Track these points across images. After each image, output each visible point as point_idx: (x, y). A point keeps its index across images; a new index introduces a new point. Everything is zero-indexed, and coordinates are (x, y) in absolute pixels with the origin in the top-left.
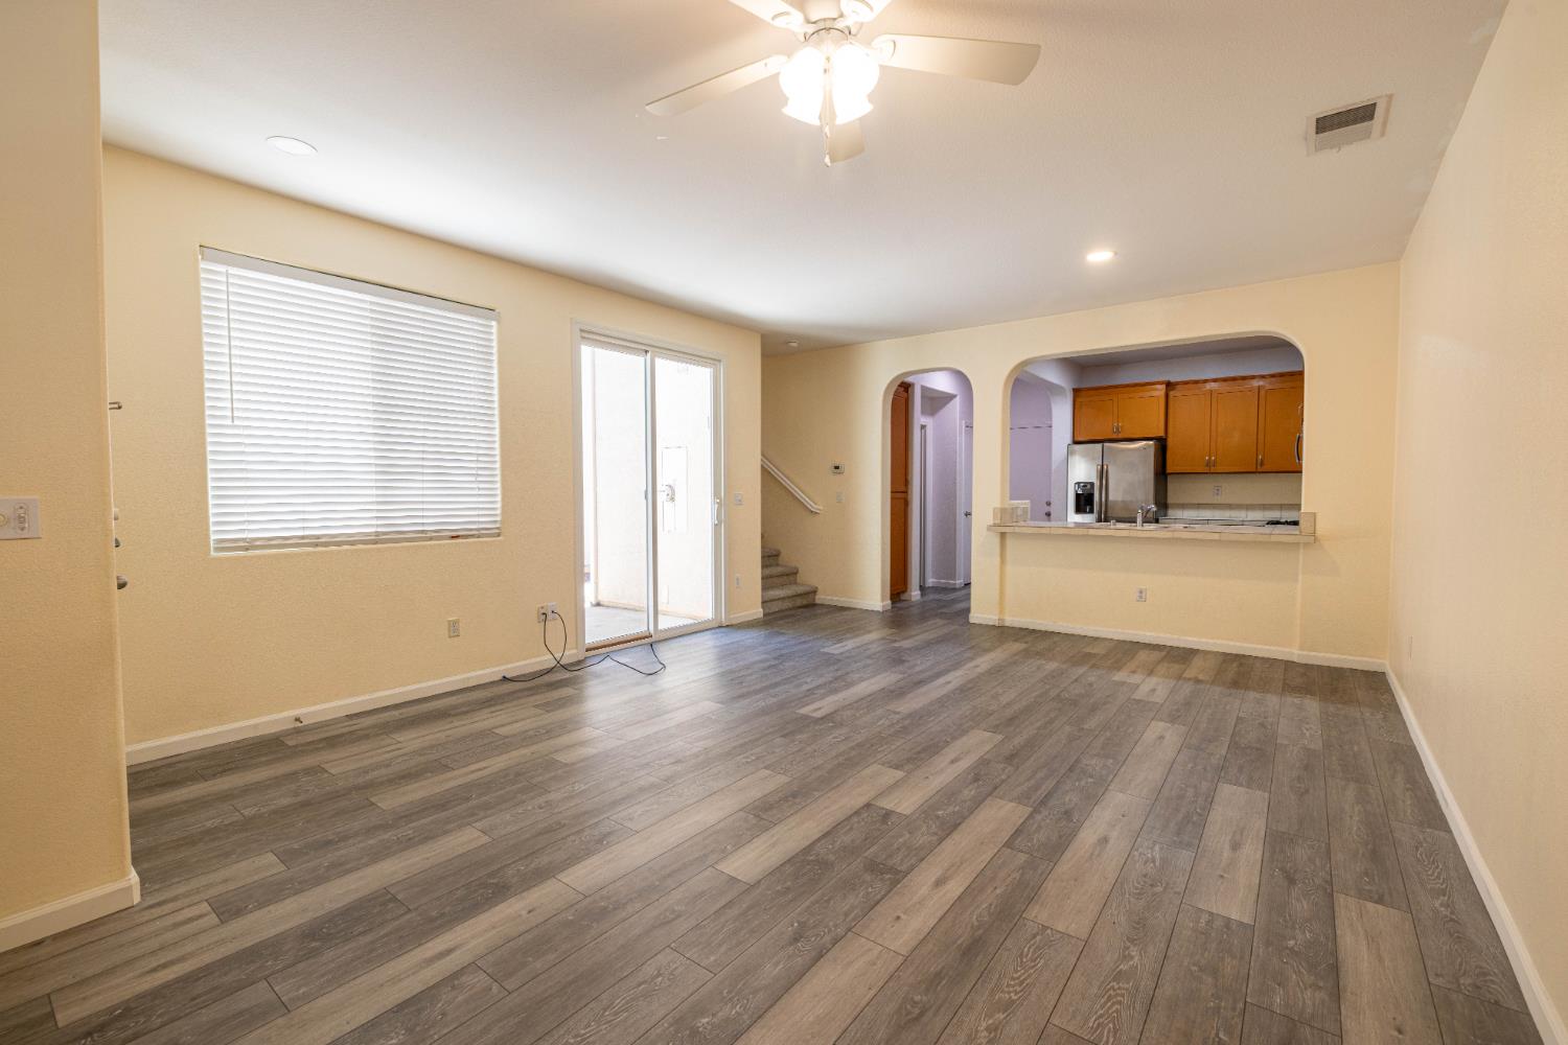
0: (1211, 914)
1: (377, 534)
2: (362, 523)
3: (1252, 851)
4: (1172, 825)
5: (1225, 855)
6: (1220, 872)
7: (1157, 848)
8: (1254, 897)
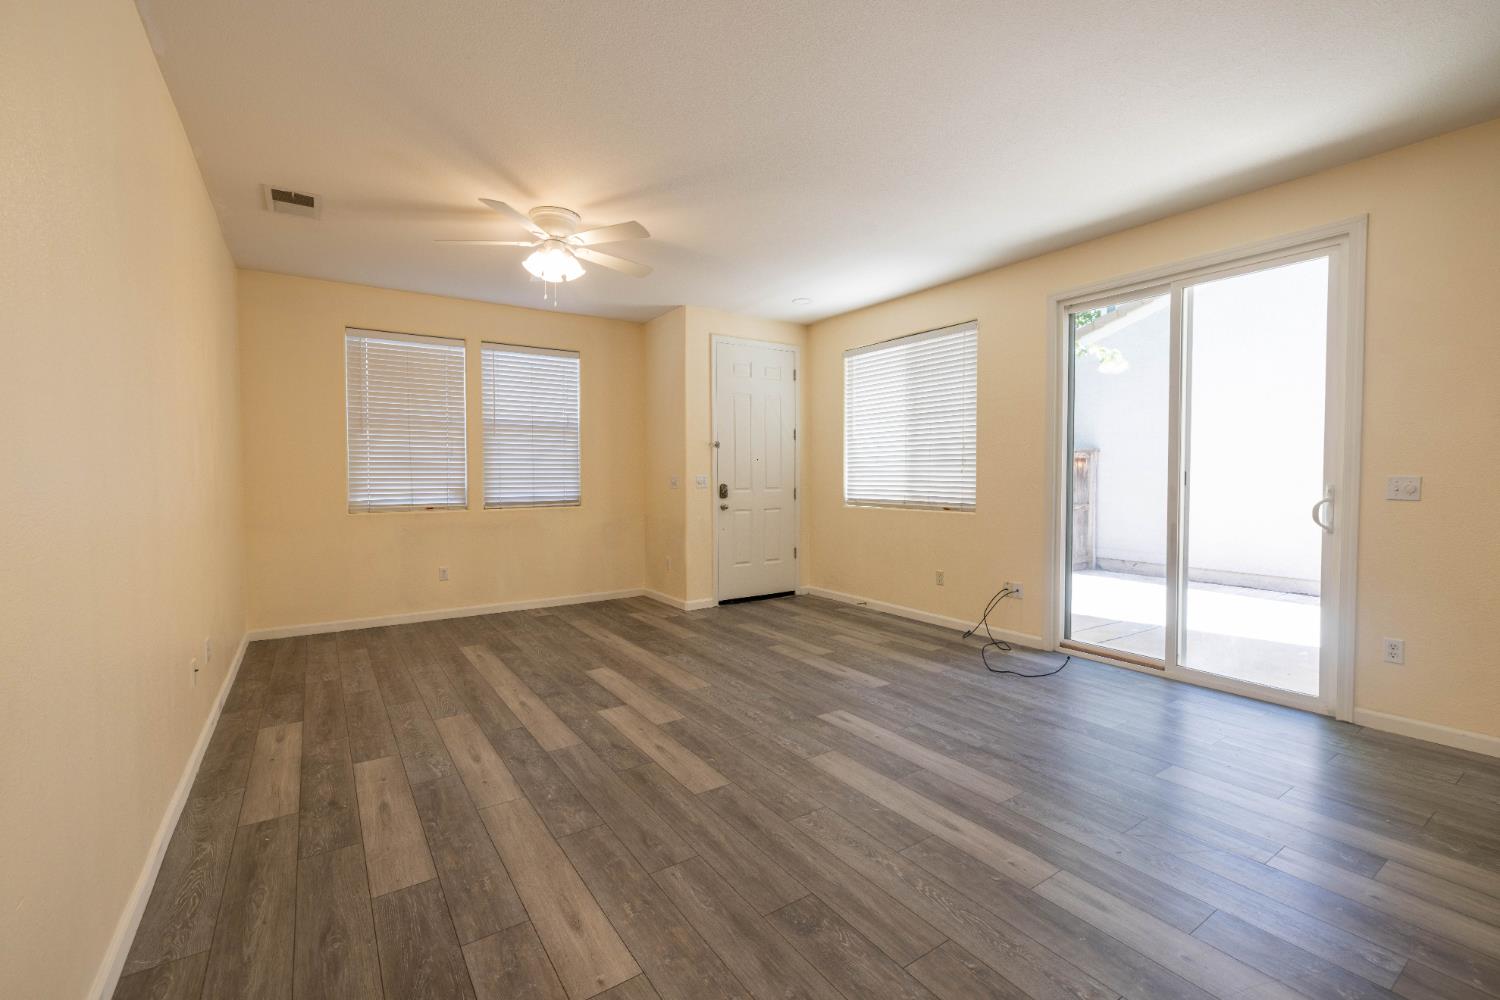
0: (380, 757)
1: (904, 502)
2: (898, 496)
3: (368, 812)
4: (444, 797)
5: (389, 797)
6: (387, 781)
7: (440, 775)
8: (357, 779)
